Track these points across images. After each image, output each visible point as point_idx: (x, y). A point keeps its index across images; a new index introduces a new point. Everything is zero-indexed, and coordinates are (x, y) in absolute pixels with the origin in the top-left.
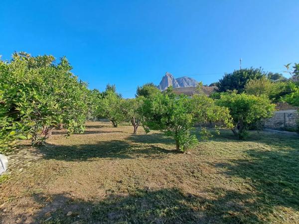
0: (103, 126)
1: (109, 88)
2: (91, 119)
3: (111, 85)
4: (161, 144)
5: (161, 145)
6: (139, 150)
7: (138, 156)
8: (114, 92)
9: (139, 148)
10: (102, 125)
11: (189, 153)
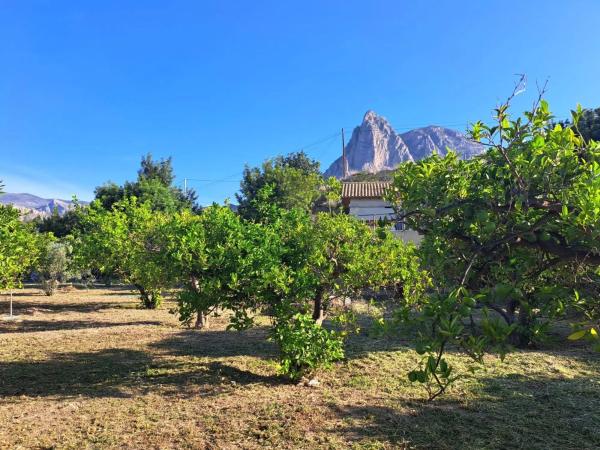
0: (105, 306)
1: (149, 171)
2: (73, 280)
3: (156, 161)
4: (244, 359)
5: (242, 363)
6: (166, 375)
7: (145, 392)
8: (166, 185)
9: (170, 371)
10: (107, 299)
11: (314, 382)
